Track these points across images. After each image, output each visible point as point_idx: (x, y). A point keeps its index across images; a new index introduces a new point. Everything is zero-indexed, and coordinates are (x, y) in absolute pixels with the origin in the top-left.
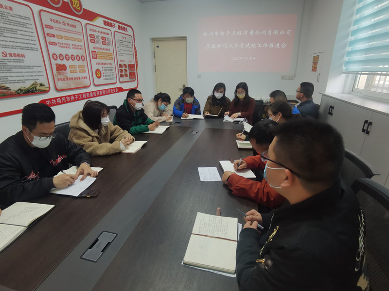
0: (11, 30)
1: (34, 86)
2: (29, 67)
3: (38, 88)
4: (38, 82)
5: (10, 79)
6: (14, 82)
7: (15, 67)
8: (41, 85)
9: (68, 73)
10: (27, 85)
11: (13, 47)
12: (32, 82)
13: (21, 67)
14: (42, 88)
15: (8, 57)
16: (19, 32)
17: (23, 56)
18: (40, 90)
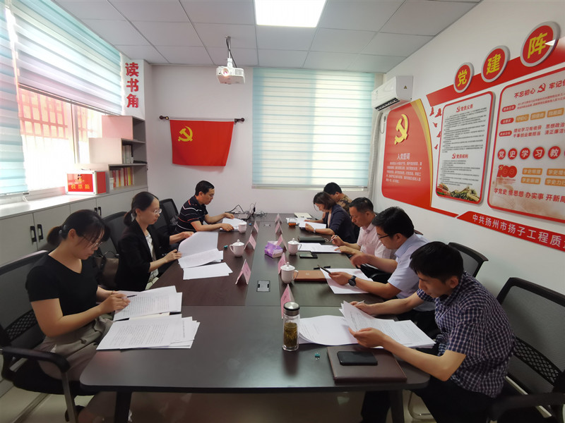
0: (466, 131)
1: (465, 192)
2: (468, 169)
3: (469, 195)
4: (471, 188)
5: (451, 180)
6: (452, 184)
7: (457, 168)
8: (473, 192)
9: (517, 183)
10: (460, 189)
11: (462, 148)
12: (465, 187)
13: (461, 169)
14: (472, 197)
15: (456, 159)
16: (471, 130)
17: (467, 156)
18: (469, 198)
